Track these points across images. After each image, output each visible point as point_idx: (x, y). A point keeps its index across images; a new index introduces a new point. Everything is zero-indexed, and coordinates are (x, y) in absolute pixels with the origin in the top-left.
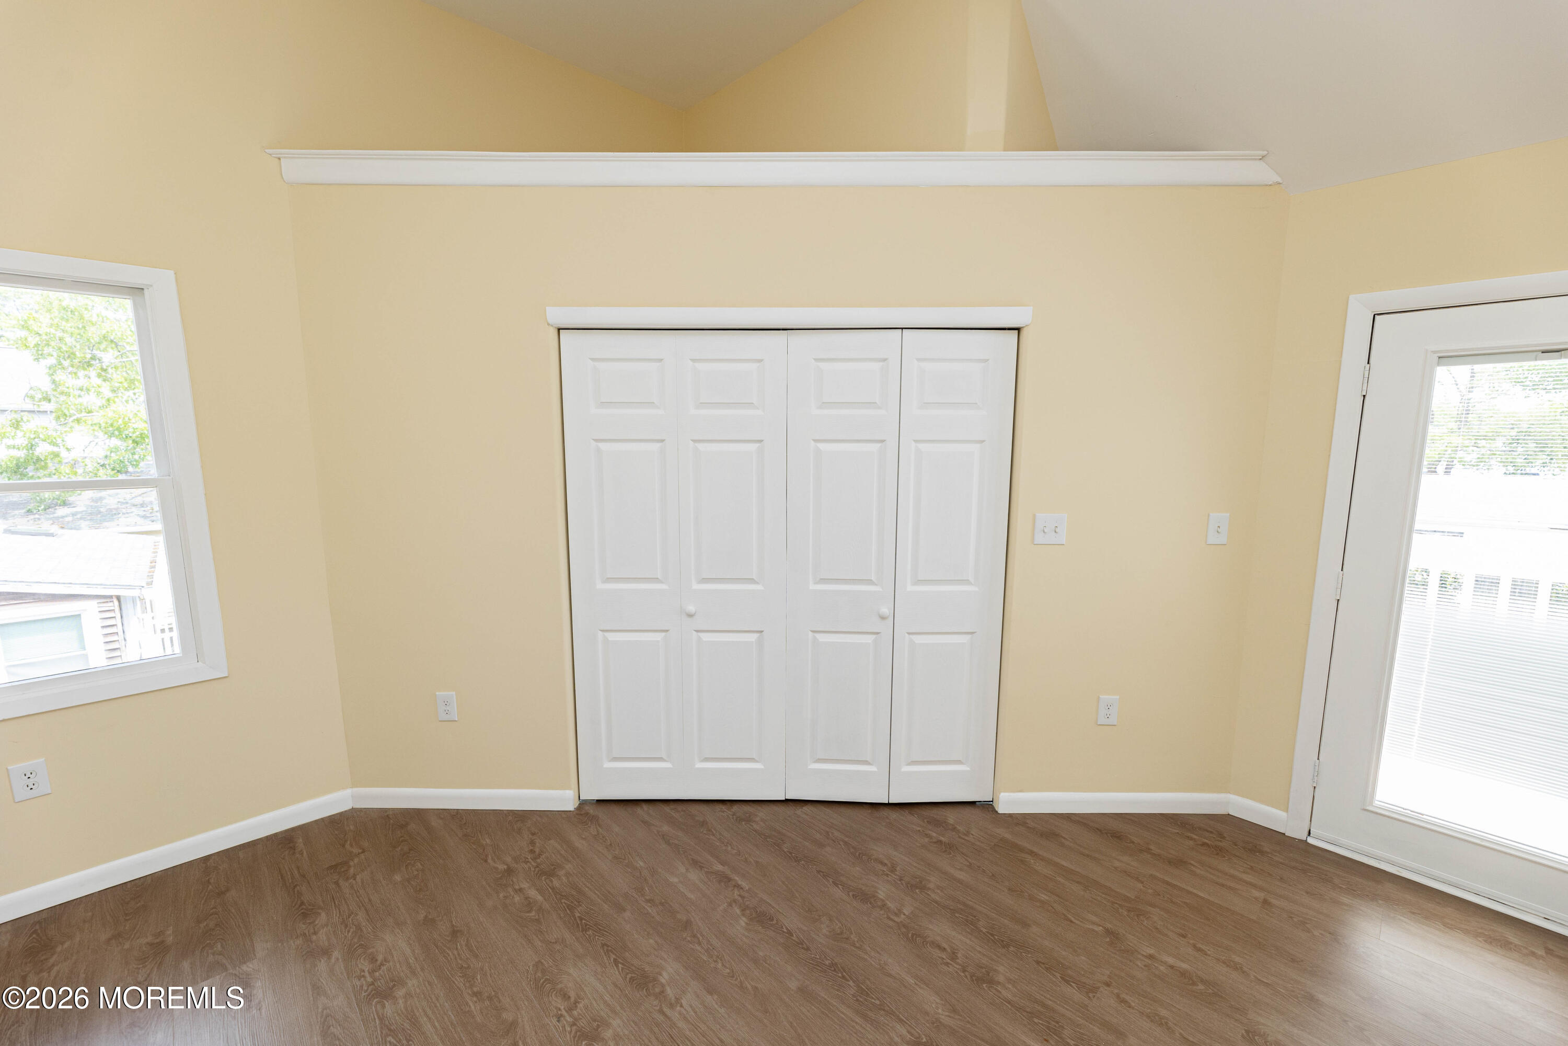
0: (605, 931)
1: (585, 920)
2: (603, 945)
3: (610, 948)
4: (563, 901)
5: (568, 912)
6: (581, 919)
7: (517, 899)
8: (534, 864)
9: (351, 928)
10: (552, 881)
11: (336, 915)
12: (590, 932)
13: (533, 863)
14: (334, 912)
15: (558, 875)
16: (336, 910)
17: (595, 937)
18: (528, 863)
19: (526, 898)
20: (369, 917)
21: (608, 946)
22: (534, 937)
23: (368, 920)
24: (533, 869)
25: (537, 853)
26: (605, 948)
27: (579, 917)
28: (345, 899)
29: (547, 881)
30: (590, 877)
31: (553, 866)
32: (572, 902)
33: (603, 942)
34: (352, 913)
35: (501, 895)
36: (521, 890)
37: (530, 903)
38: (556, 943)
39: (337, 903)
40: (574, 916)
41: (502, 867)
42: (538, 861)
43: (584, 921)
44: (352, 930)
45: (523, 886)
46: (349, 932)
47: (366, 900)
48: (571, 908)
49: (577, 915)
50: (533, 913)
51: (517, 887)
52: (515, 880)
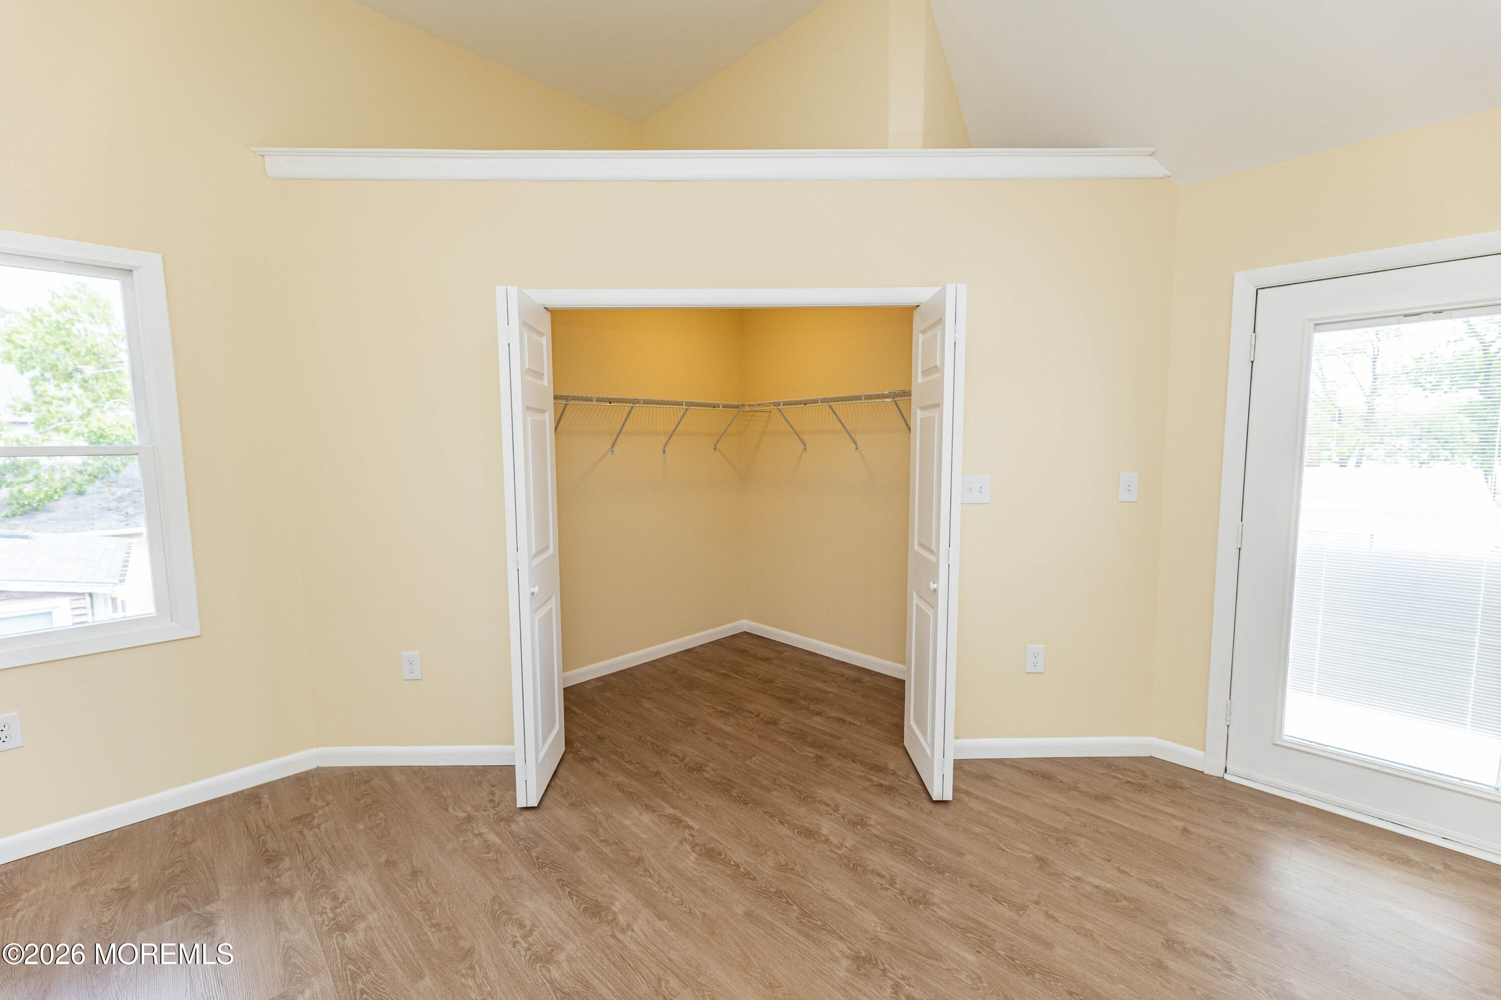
0: (561, 868)
1: (542, 859)
2: (558, 880)
3: (565, 883)
4: (520, 843)
5: (525, 852)
6: (538, 858)
7: (476, 842)
8: (494, 812)
9: (313, 871)
10: (510, 826)
11: (300, 860)
12: (546, 869)
13: (492, 811)
14: (298, 857)
15: (516, 821)
16: (299, 856)
17: (551, 873)
18: (488, 812)
19: (485, 841)
20: (332, 861)
21: (563, 881)
22: (492, 875)
23: (331, 864)
24: (492, 816)
25: (496, 802)
26: (561, 883)
27: (535, 856)
28: (308, 846)
29: (506, 826)
30: (547, 822)
31: (511, 812)
32: (529, 844)
33: (558, 878)
34: (316, 858)
35: (461, 839)
36: (480, 834)
37: (488, 846)
38: (513, 879)
39: (300, 850)
40: (531, 856)
41: (462, 815)
42: (498, 809)
43: (540, 860)
44: (315, 873)
45: (482, 831)
46: (312, 874)
47: (330, 846)
48: (528, 849)
49: (534, 854)
50: (491, 854)
51: (476, 832)
52: (474, 826)
